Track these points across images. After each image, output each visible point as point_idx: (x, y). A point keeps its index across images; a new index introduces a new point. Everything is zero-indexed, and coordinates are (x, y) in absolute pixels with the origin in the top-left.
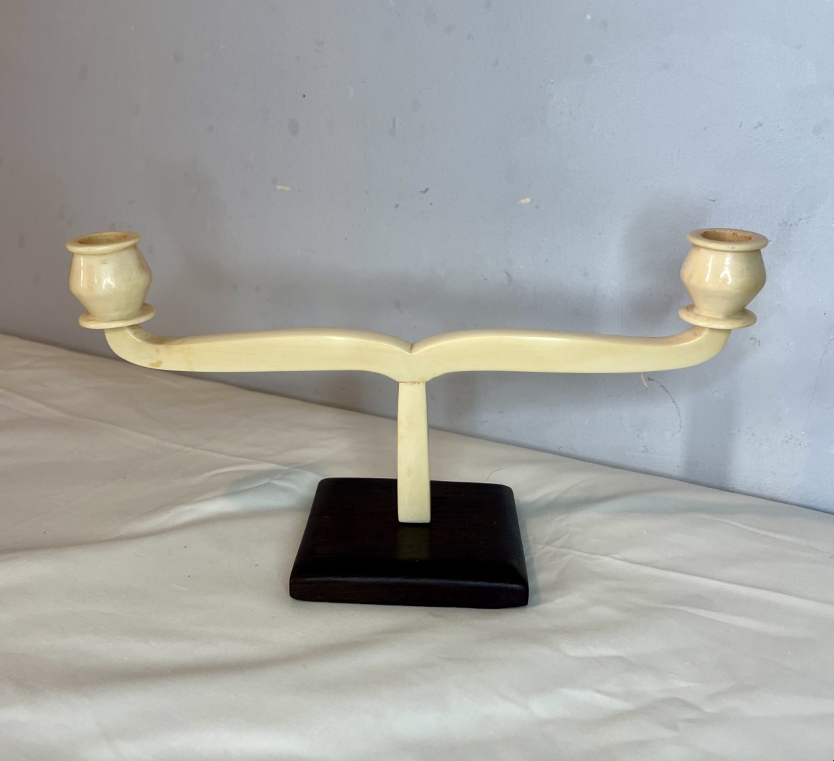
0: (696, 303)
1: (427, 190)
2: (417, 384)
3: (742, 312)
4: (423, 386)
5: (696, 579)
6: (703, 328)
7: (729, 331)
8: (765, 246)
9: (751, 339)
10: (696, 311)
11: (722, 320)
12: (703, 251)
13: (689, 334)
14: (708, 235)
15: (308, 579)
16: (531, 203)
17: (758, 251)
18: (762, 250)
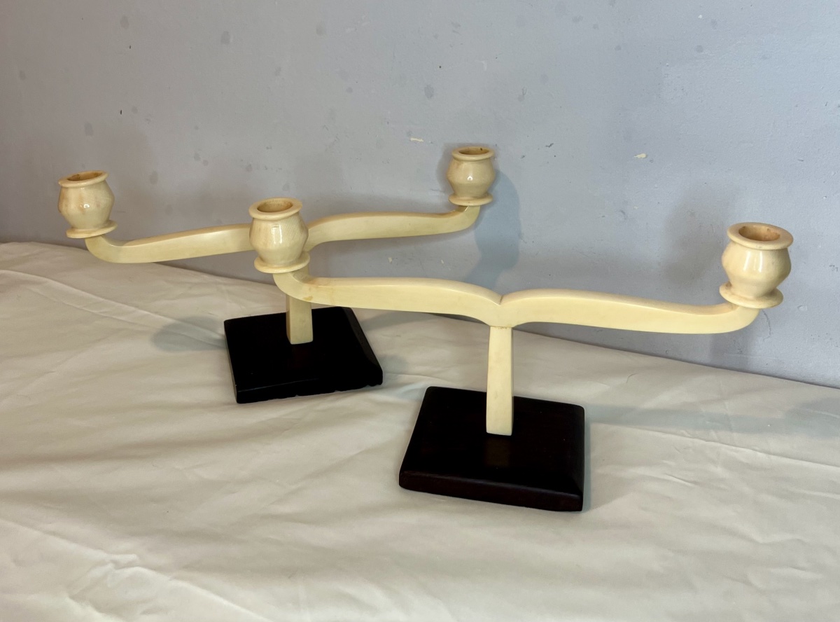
0: (732, 284)
1: (551, 145)
2: (504, 329)
3: (772, 293)
4: (509, 331)
6: (738, 306)
9: (831, 266)
10: (732, 290)
11: (752, 300)
12: (738, 245)
13: (724, 307)
15: (413, 474)
16: (646, 158)
17: (785, 251)
18: (789, 249)
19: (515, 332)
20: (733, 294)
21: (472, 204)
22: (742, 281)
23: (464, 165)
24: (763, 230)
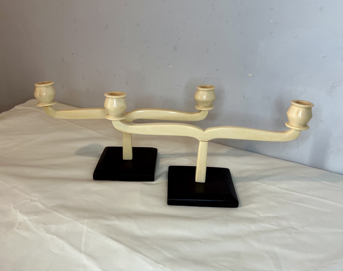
1: (218, 70)
7: (301, 130)
8: (313, 106)
9: (321, 121)
14: (298, 102)
16: (252, 76)
21: (204, 110)
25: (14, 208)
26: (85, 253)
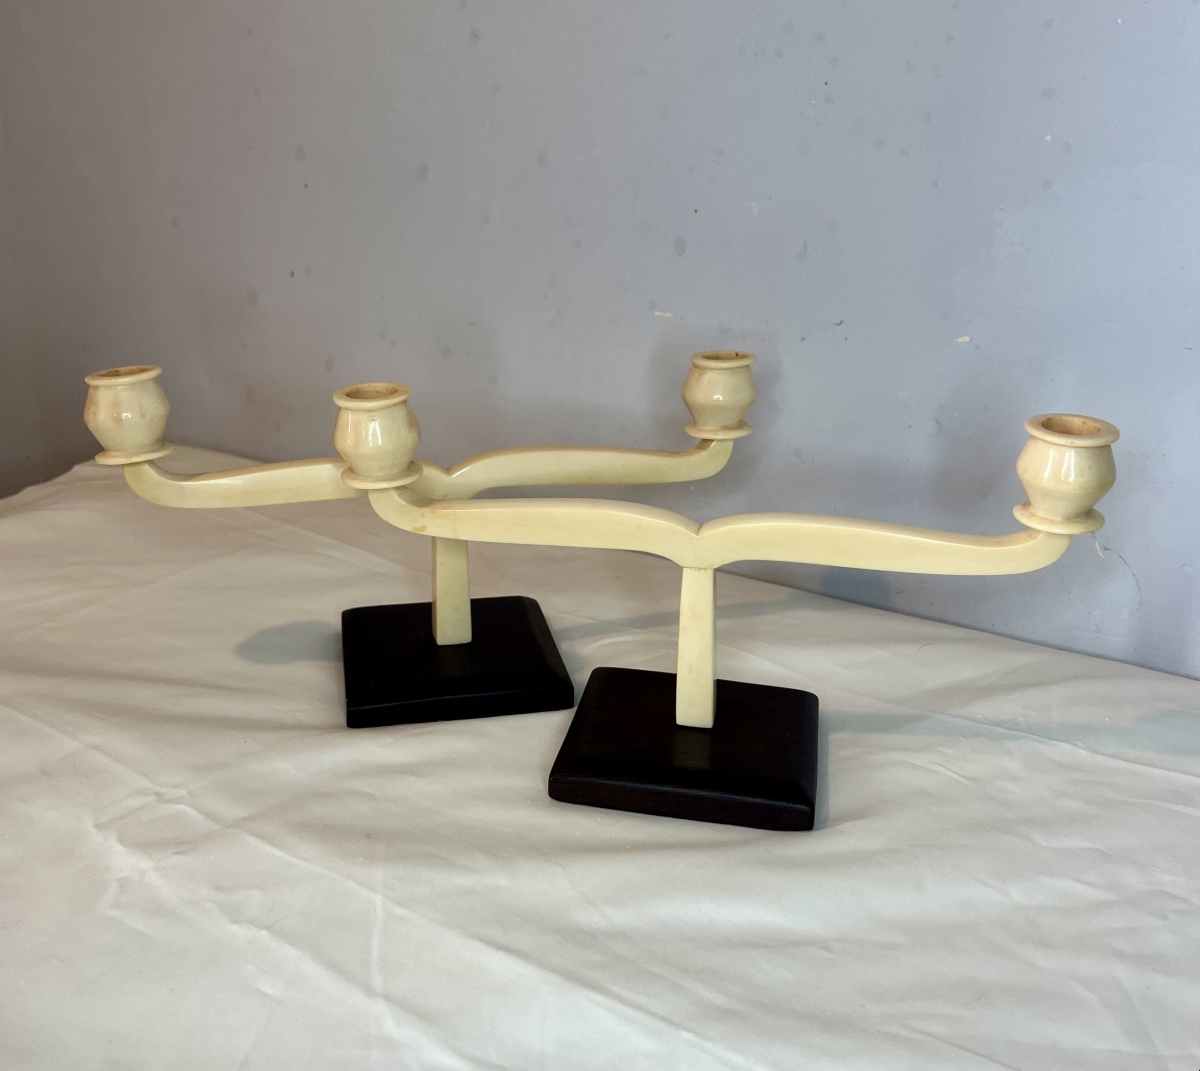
0: (1032, 501)
1: (841, 322)
2: (703, 572)
3: (1088, 514)
4: (710, 574)
5: (1171, 774)
6: (1039, 531)
8: (1116, 441)
10: (1032, 509)
11: (1059, 523)
12: (1040, 442)
13: (1022, 535)
14: (1049, 425)
15: (569, 779)
16: (970, 342)
17: (1106, 448)
18: (1113, 446)
19: (718, 574)
20: (1033, 515)
21: (721, 437)
22: (1046, 494)
23: (709, 377)
24: (1077, 422)
25: (97, 826)
26: (388, 998)
